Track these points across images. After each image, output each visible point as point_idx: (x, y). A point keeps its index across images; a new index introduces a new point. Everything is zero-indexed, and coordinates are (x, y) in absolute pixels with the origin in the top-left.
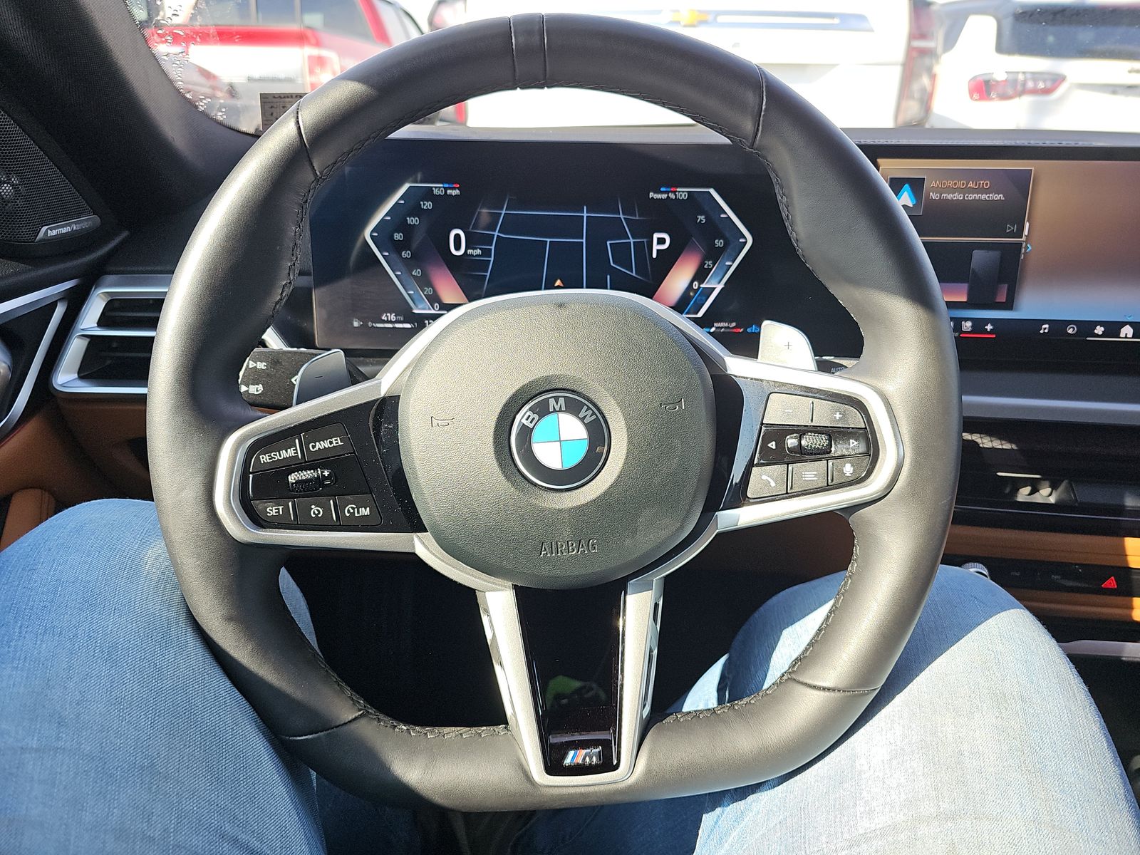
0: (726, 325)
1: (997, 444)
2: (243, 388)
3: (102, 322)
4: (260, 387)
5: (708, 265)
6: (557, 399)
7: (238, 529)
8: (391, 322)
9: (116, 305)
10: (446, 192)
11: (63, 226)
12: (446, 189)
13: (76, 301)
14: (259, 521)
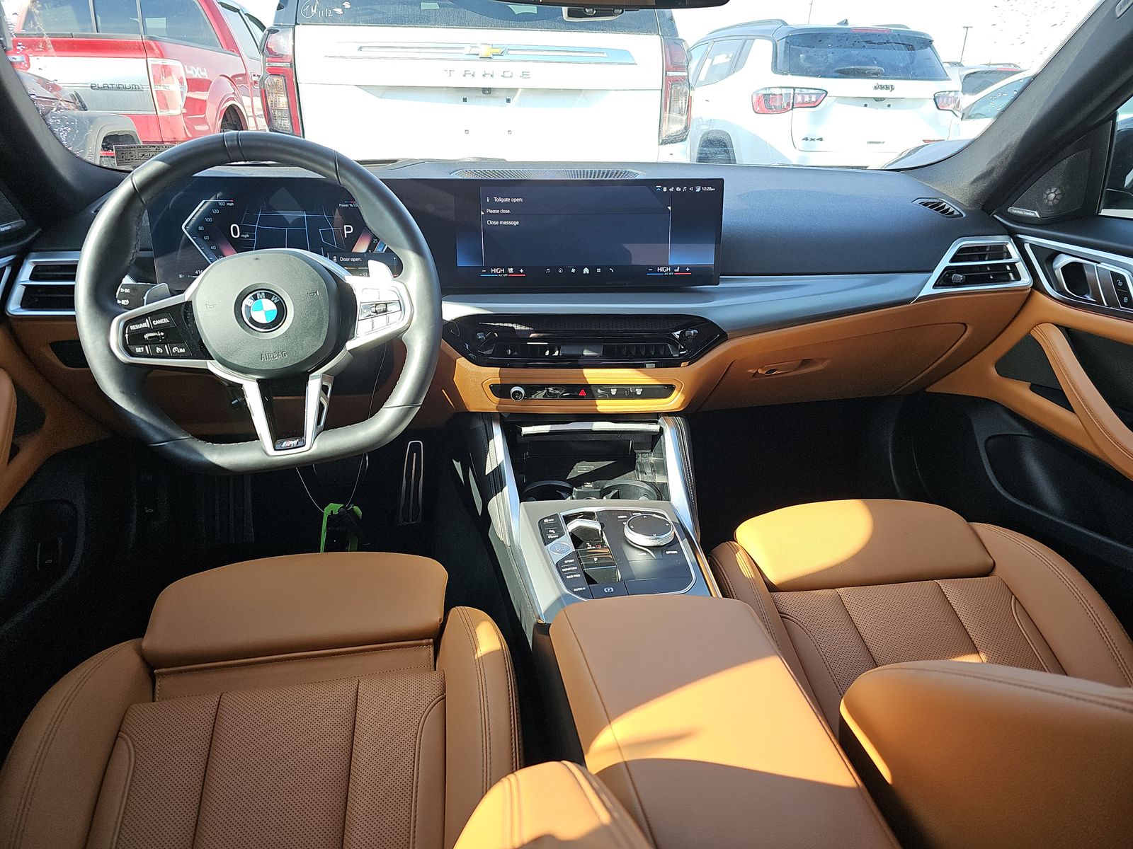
1: (523, 328)
2: (119, 302)
3: (32, 278)
4: (127, 301)
6: (261, 293)
7: (123, 357)
9: (39, 269)
11: (7, 226)
12: (226, 203)
13: (16, 267)
14: (132, 354)
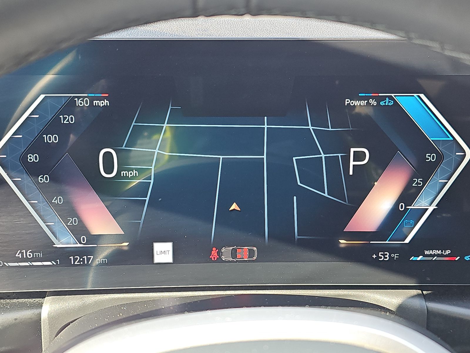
0: (440, 252)
5: (417, 183)
8: (27, 260)
10: (92, 103)
